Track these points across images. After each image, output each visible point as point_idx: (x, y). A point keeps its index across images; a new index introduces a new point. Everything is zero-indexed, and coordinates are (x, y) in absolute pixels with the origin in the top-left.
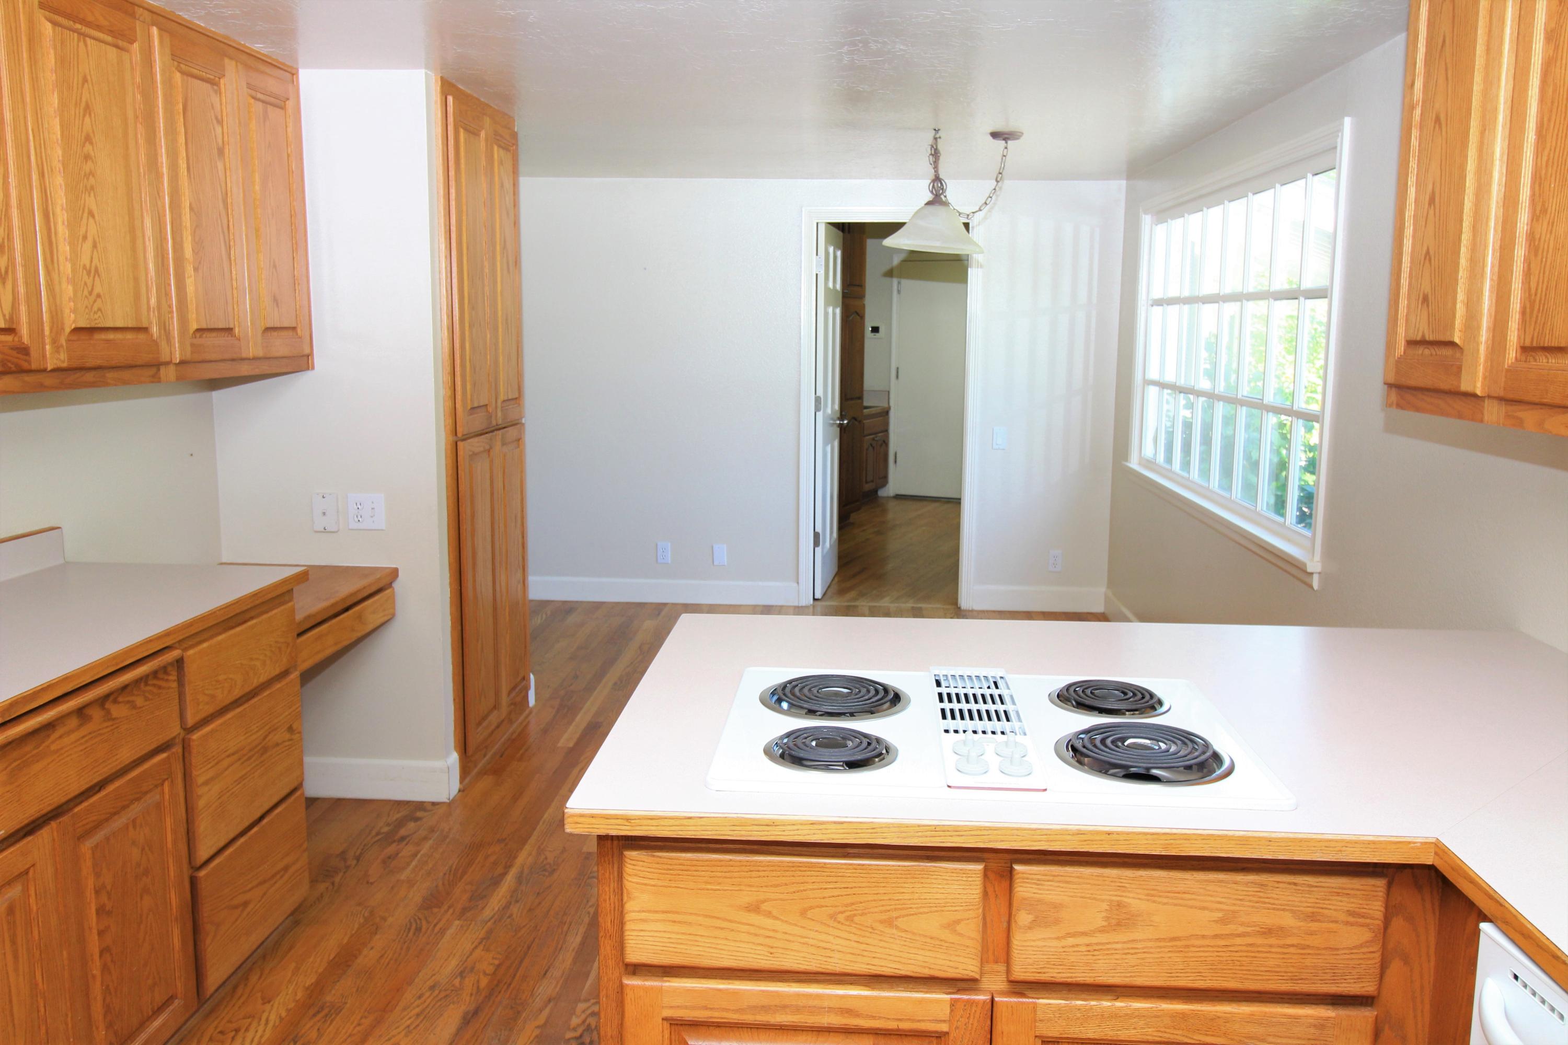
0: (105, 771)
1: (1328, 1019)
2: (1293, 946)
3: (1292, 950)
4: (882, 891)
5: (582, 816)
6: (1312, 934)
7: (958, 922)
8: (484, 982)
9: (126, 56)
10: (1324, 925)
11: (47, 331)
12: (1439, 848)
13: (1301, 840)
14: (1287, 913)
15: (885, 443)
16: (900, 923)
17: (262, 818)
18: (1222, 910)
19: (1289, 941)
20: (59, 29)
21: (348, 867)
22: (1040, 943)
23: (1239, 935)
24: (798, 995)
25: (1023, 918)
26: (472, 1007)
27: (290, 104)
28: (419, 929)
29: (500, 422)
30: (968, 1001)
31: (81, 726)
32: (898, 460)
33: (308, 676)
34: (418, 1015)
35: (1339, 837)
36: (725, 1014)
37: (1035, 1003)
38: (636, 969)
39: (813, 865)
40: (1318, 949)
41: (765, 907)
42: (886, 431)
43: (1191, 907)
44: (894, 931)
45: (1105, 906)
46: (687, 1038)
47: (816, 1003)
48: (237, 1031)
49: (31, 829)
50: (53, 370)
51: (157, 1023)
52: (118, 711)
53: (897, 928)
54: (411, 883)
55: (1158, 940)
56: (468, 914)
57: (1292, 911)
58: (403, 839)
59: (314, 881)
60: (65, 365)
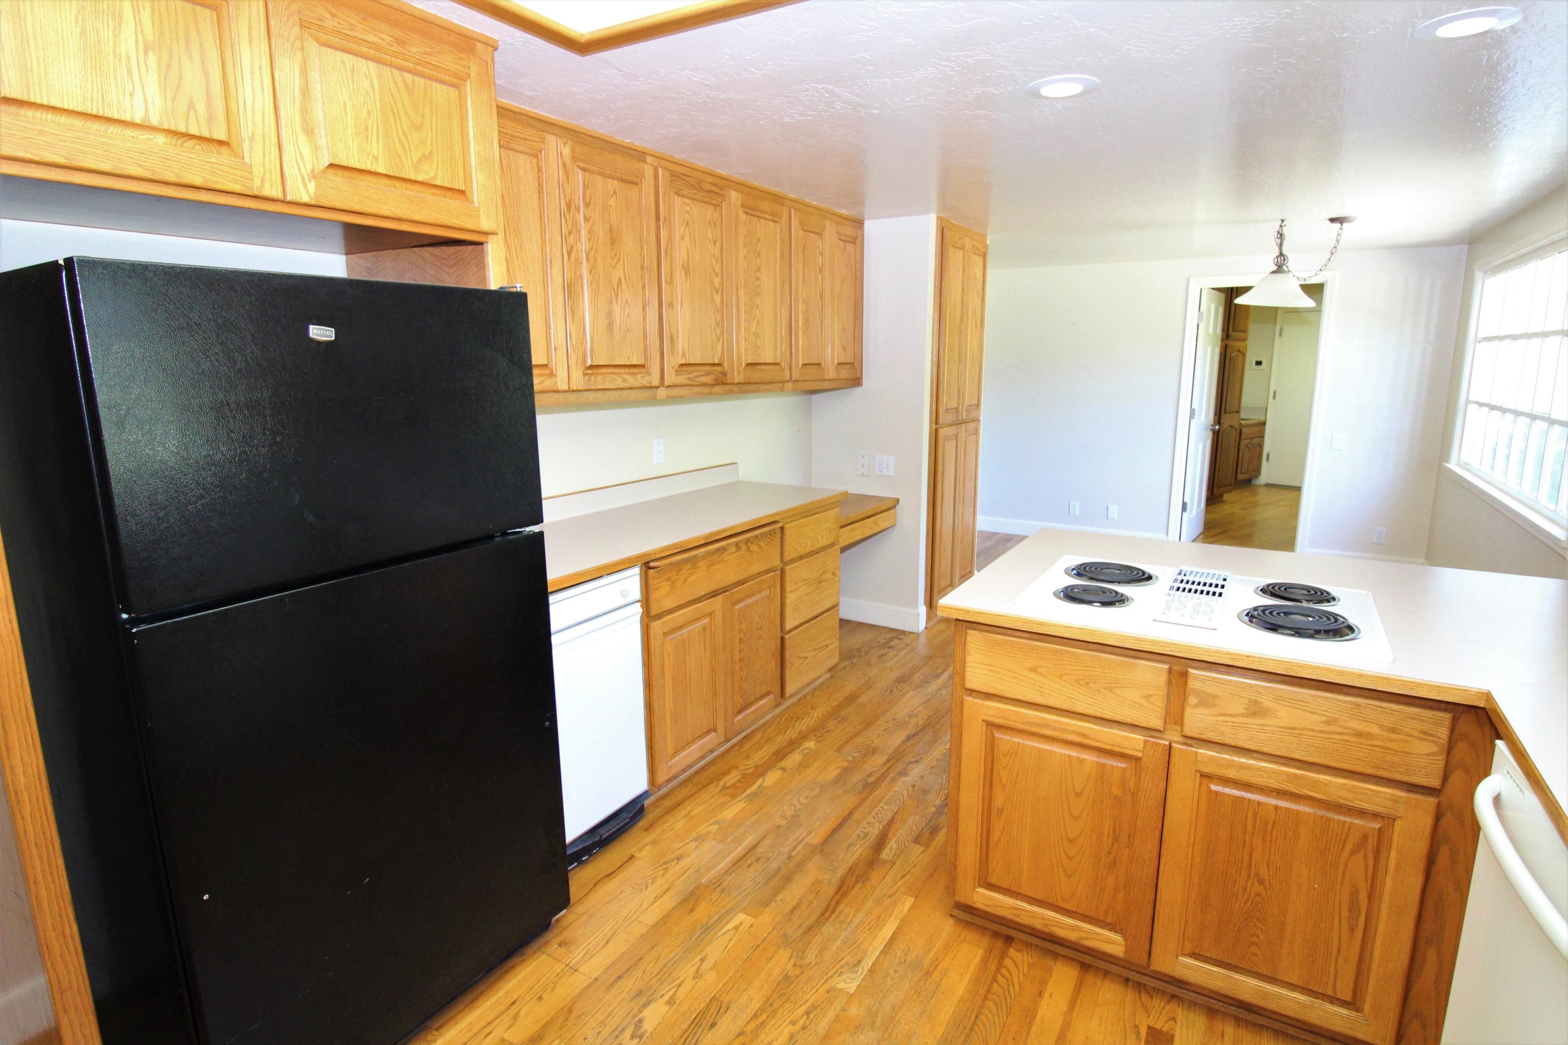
0: (746, 575)
1: (1400, 797)
2: (1377, 746)
3: (1376, 749)
4: (1107, 671)
5: (945, 607)
6: (1392, 741)
7: (1151, 696)
8: (921, 722)
9: (778, 225)
10: (1401, 737)
11: (735, 365)
12: (1488, 696)
13: (1383, 678)
14: (1374, 725)
15: (1261, 446)
16: (1115, 690)
17: (817, 617)
18: (1327, 716)
19: (1374, 743)
20: (748, 216)
21: (860, 656)
22: (1202, 716)
23: (1338, 733)
24: (1056, 721)
25: (1192, 700)
26: (913, 732)
27: (858, 241)
28: (891, 692)
29: (964, 418)
30: (1154, 742)
31: (737, 551)
32: (1270, 459)
33: (844, 549)
34: (884, 730)
35: (1412, 680)
36: (1014, 724)
37: (1196, 753)
38: (972, 692)
39: (1067, 651)
40: (1395, 751)
41: (1039, 670)
42: (1262, 437)
43: (1305, 711)
44: (1112, 695)
45: (1246, 701)
46: (994, 732)
47: (1065, 727)
48: (798, 718)
49: (714, 594)
50: (737, 384)
51: (762, 702)
52: (753, 548)
53: (1114, 693)
54: (891, 669)
55: (1282, 727)
56: (919, 689)
57: (1377, 724)
58: (890, 647)
59: (842, 659)
60: (742, 381)
